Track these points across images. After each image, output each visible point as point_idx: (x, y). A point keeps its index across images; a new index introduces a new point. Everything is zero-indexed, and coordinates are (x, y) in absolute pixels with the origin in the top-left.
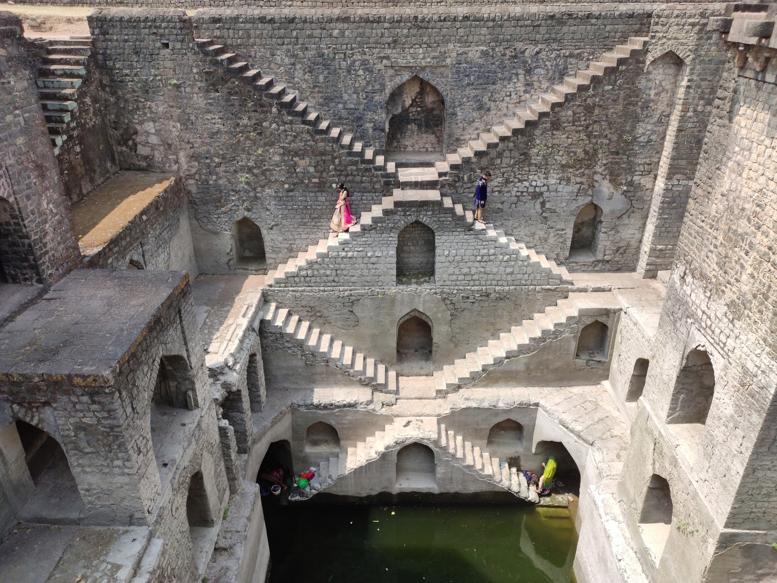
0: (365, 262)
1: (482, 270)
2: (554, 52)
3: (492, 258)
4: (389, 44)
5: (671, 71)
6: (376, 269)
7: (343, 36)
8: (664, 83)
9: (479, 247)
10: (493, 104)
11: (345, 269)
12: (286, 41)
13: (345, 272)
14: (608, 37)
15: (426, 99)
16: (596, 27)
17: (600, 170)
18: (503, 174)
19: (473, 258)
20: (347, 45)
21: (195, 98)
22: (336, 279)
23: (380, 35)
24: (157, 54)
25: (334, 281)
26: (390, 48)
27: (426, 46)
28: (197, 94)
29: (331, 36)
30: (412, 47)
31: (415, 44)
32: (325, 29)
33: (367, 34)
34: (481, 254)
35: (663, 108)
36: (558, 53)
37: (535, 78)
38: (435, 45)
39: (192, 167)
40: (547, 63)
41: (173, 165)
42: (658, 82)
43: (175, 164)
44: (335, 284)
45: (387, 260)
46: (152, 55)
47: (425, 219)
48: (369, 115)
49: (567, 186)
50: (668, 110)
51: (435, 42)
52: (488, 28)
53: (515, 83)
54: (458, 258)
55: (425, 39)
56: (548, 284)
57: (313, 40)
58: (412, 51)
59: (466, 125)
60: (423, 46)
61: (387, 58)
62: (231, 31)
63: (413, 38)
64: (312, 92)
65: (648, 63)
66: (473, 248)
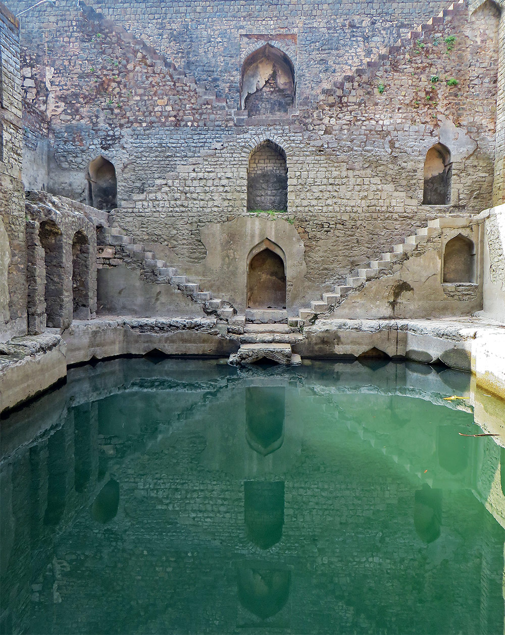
0: (215, 184)
1: (335, 194)
2: (388, 23)
3: (344, 180)
4: (244, 17)
5: (493, 21)
6: (226, 192)
7: (206, 12)
8: (487, 32)
9: (330, 169)
10: (338, 66)
11: (194, 192)
12: (157, 16)
13: (195, 196)
14: (432, 11)
15: (278, 81)
16: (421, 3)
17: (442, 110)
18: (351, 112)
19: (325, 181)
20: (208, 18)
21: (71, 46)
22: (185, 204)
23: (236, 10)
24: (45, 11)
25: (183, 206)
26: (245, 21)
27: (276, 19)
28: (73, 43)
29: (195, 11)
30: (264, 20)
31: (266, 17)
32: (190, 6)
33: (225, 10)
34: (333, 176)
35: (491, 54)
36: (391, 24)
37: (373, 45)
38: (284, 18)
39: (58, 107)
40: (382, 32)
41: (41, 105)
42: (482, 31)
43: (44, 104)
44: (184, 209)
45: (238, 182)
46: (40, 11)
47: (276, 137)
48: (226, 76)
49: (413, 126)
50: (495, 55)
51: (284, 16)
52: (329, 4)
53: (355, 48)
54: (310, 180)
55: (275, 13)
56: (405, 212)
57: (179, 15)
58: (264, 22)
59: (313, 85)
60: (274, 19)
61: (242, 27)
62: (111, 10)
63: (265, 12)
64: (175, 57)
65: (470, 13)
66: (324, 169)
